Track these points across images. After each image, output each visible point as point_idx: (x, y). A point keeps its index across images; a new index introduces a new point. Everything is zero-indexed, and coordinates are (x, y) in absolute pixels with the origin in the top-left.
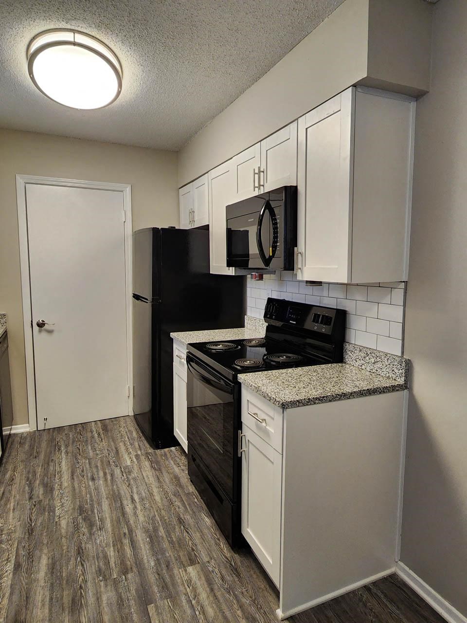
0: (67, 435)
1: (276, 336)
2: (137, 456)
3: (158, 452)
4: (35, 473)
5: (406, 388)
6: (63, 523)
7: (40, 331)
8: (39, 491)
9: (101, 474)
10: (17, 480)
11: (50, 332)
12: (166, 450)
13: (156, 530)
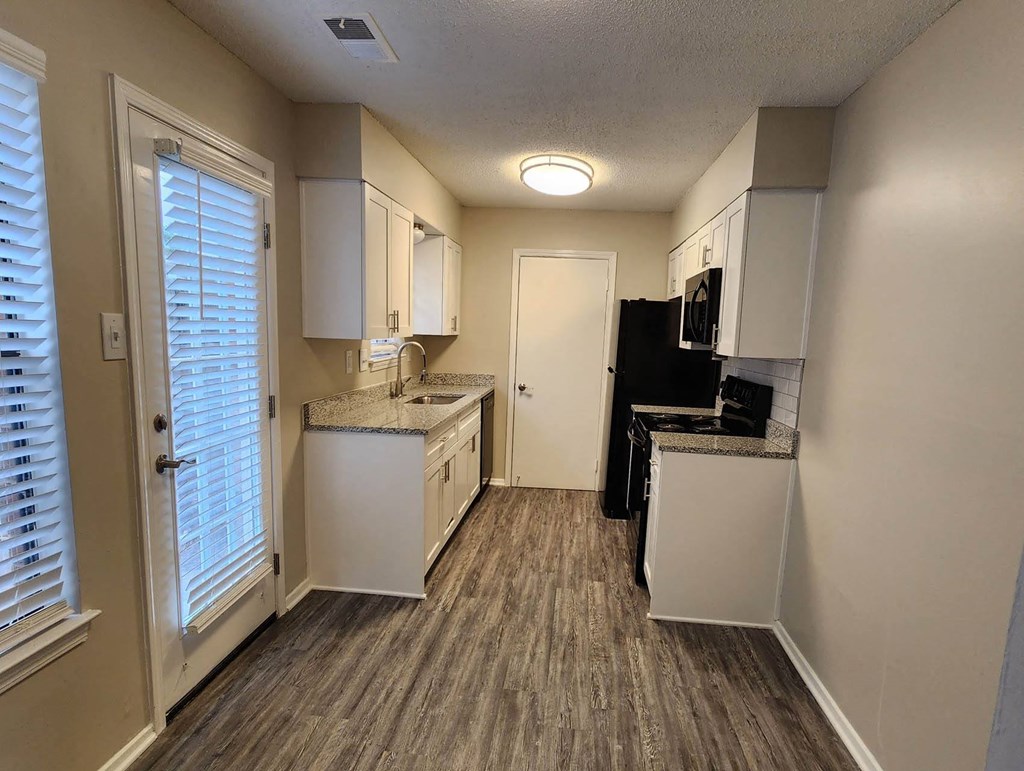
0: (535, 494)
1: (730, 416)
2: (588, 519)
3: (609, 520)
4: (502, 511)
5: (794, 457)
6: (515, 540)
7: (521, 394)
8: (503, 521)
9: (553, 522)
10: (488, 512)
11: (530, 396)
12: (617, 520)
13: (581, 560)
